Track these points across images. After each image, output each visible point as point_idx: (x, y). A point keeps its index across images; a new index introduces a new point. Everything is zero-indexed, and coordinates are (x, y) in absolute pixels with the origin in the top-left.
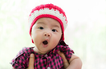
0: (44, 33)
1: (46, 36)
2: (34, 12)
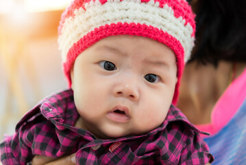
1: (122, 96)
2: (86, 7)
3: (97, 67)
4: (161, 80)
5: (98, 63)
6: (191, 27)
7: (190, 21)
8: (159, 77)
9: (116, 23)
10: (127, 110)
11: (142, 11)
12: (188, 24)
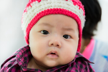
0: (49, 41)
1: (53, 46)
2: (32, 5)
3: (40, 33)
4: (71, 37)
5: (40, 32)
6: (83, 10)
7: (81, 7)
8: (70, 36)
9: (46, 9)
10: (56, 52)
11: (58, 3)
12: (81, 9)
